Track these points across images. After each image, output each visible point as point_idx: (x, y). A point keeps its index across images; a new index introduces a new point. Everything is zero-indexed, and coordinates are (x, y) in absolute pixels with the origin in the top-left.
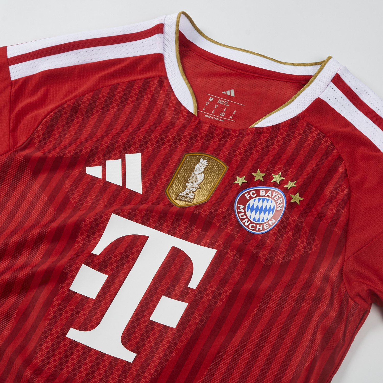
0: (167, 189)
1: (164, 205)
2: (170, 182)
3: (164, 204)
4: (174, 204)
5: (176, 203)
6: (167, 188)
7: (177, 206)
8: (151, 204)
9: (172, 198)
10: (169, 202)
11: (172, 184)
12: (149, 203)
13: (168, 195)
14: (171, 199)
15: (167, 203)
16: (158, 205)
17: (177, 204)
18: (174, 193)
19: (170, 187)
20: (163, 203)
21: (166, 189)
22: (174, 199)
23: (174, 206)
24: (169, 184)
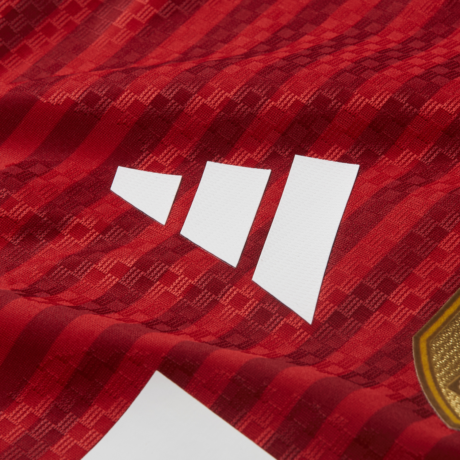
0: (427, 335)
1: (391, 396)
2: (448, 307)
3: (391, 392)
4: (438, 408)
5: (449, 406)
6: (426, 329)
7: (446, 418)
8: (338, 375)
9: (434, 379)
10: (420, 390)
11: (451, 317)
12: (329, 369)
13: (424, 359)
14: (431, 383)
15: (407, 393)
16: (366, 385)
17: (448, 412)
18: (450, 360)
19: (439, 329)
20: (389, 386)
21: (421, 334)
22: (441, 384)
23: (434, 414)
24: (443, 312)
